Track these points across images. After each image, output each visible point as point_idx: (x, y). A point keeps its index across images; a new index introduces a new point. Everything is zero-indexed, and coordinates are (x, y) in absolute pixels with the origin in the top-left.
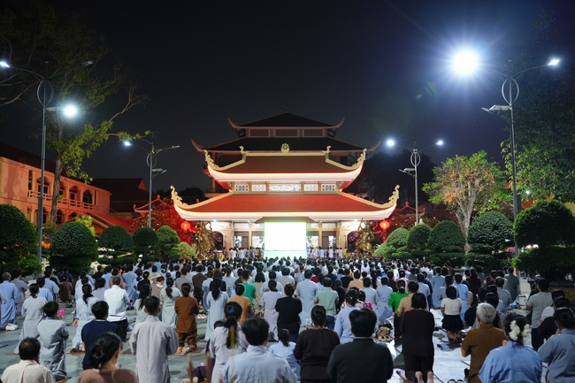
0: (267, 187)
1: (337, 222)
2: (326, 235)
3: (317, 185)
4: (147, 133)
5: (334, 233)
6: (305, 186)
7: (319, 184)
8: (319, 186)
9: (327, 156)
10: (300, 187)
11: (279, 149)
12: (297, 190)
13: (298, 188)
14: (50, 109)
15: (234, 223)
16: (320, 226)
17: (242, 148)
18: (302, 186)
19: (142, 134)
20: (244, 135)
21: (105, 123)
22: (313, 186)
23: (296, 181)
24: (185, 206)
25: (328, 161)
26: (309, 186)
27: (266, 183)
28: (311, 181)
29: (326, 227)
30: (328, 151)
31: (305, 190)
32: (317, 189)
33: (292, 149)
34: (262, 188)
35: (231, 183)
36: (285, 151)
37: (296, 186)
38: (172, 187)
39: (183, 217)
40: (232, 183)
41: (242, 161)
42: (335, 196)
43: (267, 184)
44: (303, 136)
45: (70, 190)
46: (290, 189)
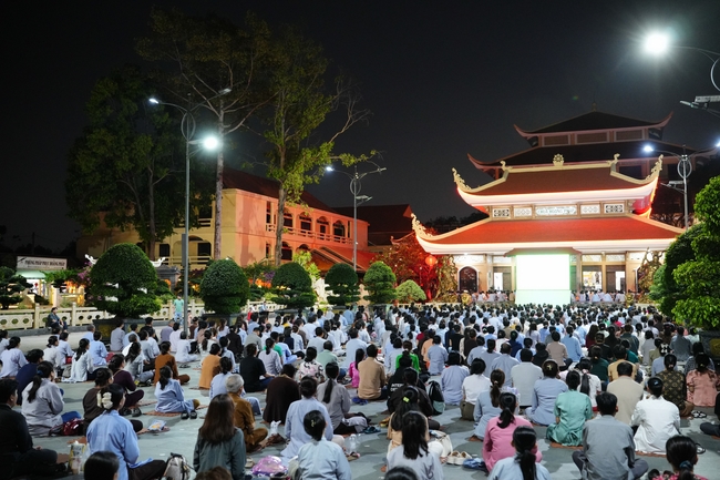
0: (534, 210)
1: (625, 253)
2: (611, 270)
3: (598, 207)
4: (373, 153)
5: (623, 267)
6: (583, 207)
7: (602, 204)
8: (602, 208)
9: (614, 168)
10: (575, 210)
11: (550, 161)
12: (572, 213)
13: (573, 210)
14: (193, 142)
15: (493, 256)
16: (604, 258)
17: (503, 163)
18: (579, 209)
19: (369, 155)
20: (537, 145)
21: (325, 144)
22: (593, 207)
23: (571, 202)
24: (430, 237)
25: (614, 174)
26: (588, 207)
27: (531, 206)
28: (590, 202)
29: (612, 260)
30: (616, 161)
31: (583, 212)
32: (598, 212)
33: (567, 161)
34: (527, 213)
35: (488, 207)
36: (558, 164)
37: (571, 207)
38: (413, 215)
39: (427, 251)
40: (490, 208)
41: (503, 180)
42: (623, 219)
43: (533, 207)
44: (615, 141)
45: (318, 221)
46: (562, 212)
